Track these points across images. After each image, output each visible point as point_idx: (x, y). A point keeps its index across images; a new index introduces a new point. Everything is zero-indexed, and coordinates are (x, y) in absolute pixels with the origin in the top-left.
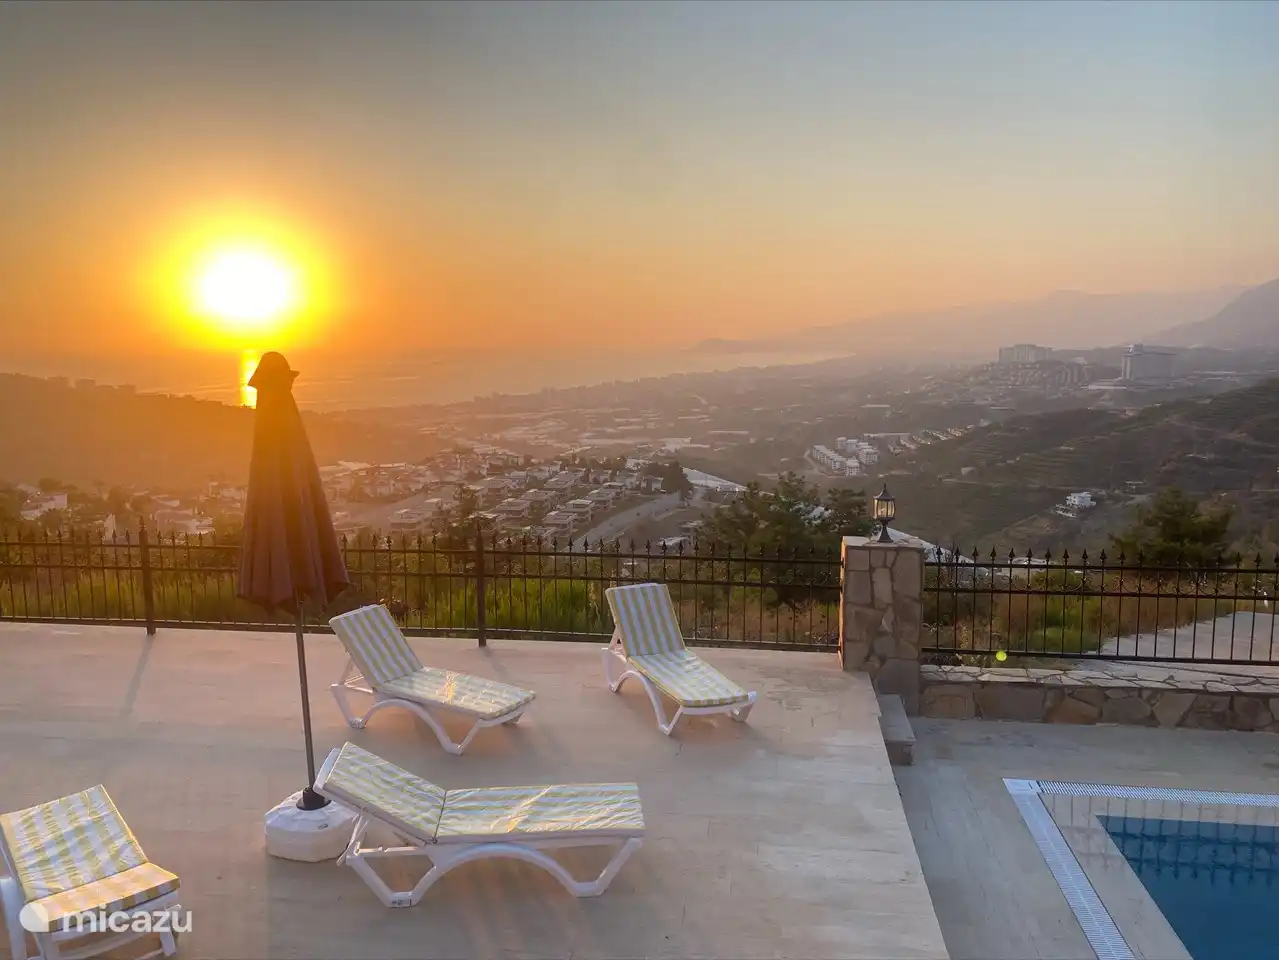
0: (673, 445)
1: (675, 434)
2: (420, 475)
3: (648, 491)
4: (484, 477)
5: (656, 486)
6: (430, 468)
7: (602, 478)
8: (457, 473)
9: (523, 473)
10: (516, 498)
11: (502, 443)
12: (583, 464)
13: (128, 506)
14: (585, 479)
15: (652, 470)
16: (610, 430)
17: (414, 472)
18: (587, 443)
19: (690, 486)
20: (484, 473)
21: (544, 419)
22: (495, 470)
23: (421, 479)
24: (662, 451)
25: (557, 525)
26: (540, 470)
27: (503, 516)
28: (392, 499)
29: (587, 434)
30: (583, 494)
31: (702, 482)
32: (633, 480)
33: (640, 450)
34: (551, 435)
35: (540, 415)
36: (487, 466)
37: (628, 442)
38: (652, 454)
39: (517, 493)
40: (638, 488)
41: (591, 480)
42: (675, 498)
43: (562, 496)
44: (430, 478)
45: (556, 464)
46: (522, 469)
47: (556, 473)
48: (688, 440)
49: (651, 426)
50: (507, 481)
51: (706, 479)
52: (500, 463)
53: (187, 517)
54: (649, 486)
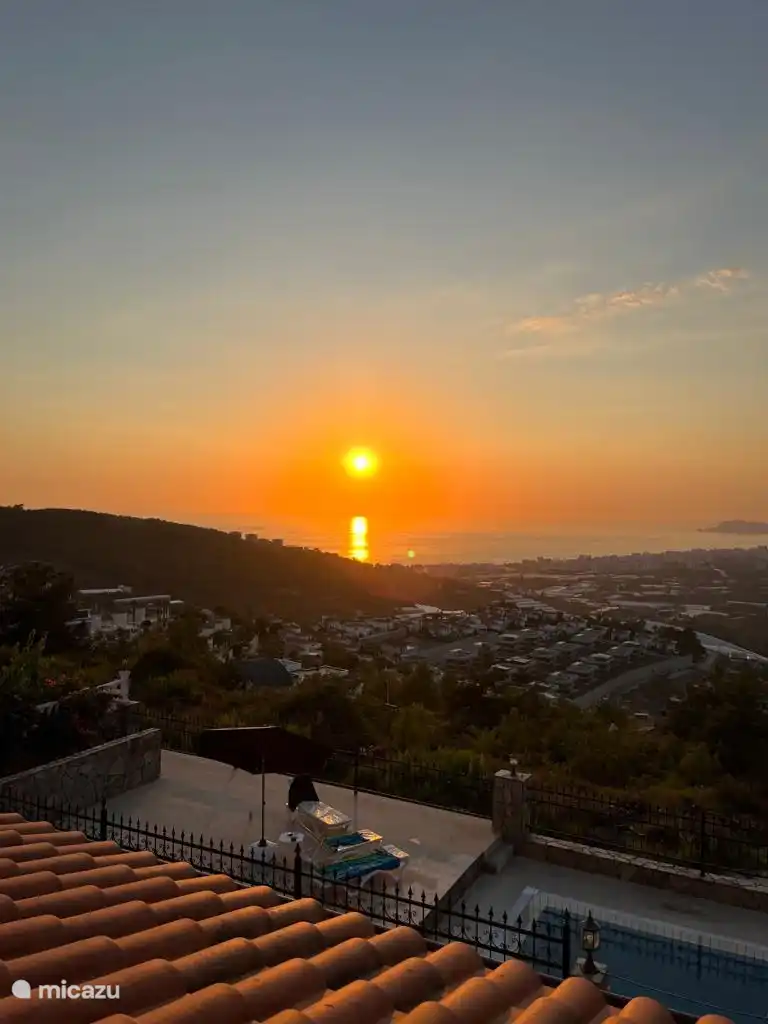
0: (693, 611)
1: (697, 600)
2: (472, 623)
3: (662, 651)
4: (522, 628)
5: (671, 647)
6: (480, 617)
7: (622, 636)
8: (501, 622)
9: (553, 628)
10: (547, 648)
11: (542, 598)
12: (605, 624)
13: (268, 629)
14: (607, 636)
15: (668, 634)
16: (637, 594)
17: (468, 619)
18: (615, 603)
19: (703, 650)
20: (523, 624)
21: (580, 580)
22: (531, 623)
23: (472, 626)
24: (680, 616)
25: (579, 674)
26: (569, 626)
27: (534, 662)
28: (448, 640)
29: (616, 596)
30: (605, 649)
31: (715, 648)
32: (649, 641)
33: (661, 614)
34: (584, 595)
35: (576, 578)
36: (526, 619)
37: (651, 605)
38: (671, 618)
39: (548, 643)
40: (653, 648)
41: (612, 638)
42: (688, 660)
43: (586, 650)
44: (478, 624)
45: (583, 622)
46: (554, 623)
47: (582, 629)
48: (707, 608)
49: (673, 592)
50: (540, 633)
51: (720, 645)
52: (536, 617)
53: (304, 642)
54: (664, 647)
